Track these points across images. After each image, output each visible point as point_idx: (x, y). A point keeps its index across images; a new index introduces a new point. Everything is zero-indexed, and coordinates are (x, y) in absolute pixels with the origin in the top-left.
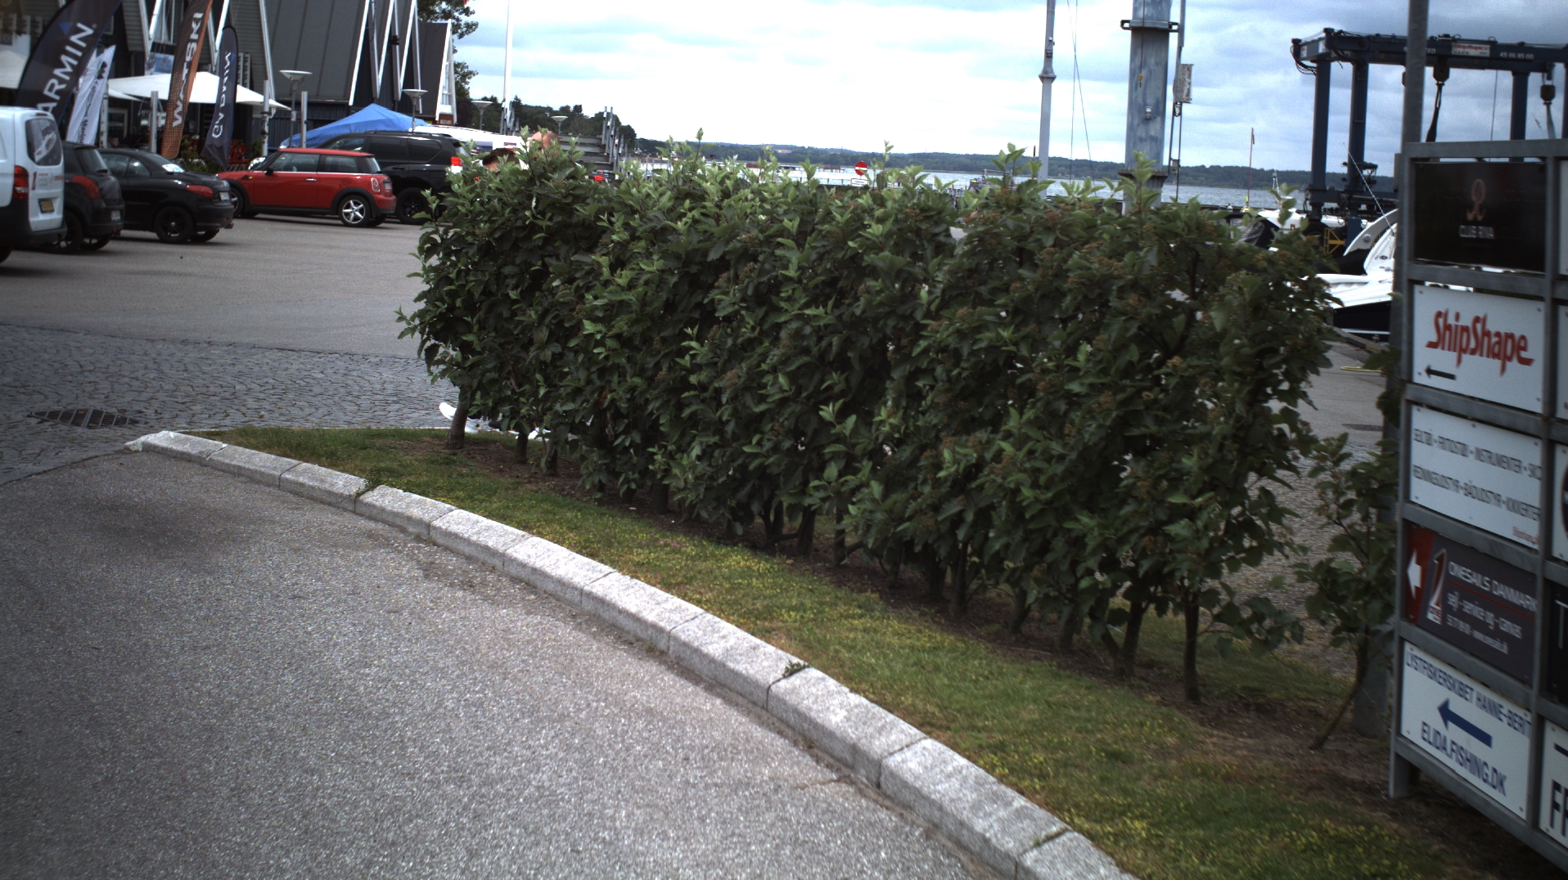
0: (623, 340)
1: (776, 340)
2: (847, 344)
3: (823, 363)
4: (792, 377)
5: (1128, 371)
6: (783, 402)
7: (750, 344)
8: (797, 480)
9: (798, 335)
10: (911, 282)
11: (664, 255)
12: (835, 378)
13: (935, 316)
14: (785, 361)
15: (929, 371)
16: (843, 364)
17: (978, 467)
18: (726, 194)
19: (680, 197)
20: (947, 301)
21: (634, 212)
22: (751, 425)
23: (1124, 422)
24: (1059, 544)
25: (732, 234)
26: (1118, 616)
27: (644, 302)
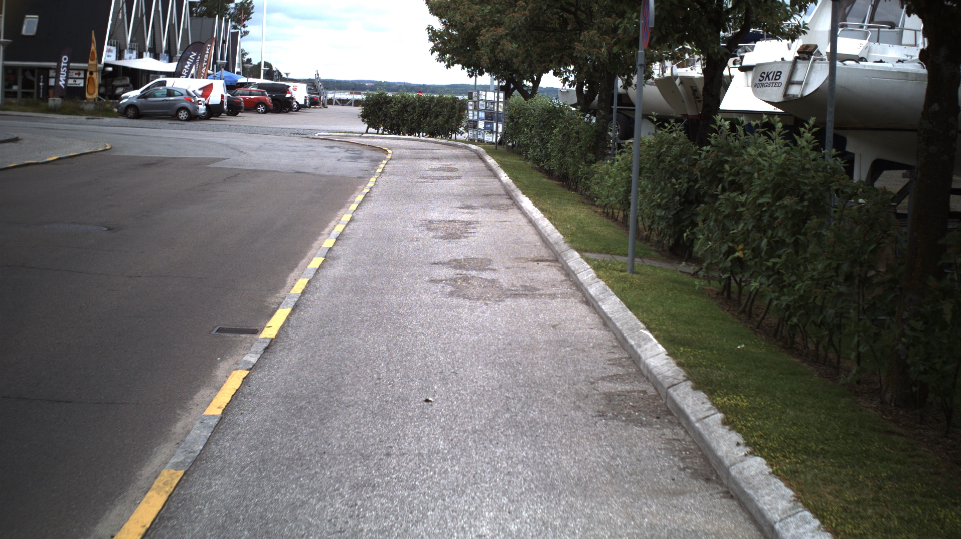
2: (424, 112)
5: (450, 111)
6: (417, 119)
7: (412, 114)
8: (418, 128)
9: (418, 112)
12: (422, 116)
14: (416, 115)
15: (432, 114)
17: (437, 122)
18: (408, 97)
21: (395, 101)
23: (449, 116)
24: (444, 128)
25: (409, 101)
26: (450, 135)
27: (398, 110)
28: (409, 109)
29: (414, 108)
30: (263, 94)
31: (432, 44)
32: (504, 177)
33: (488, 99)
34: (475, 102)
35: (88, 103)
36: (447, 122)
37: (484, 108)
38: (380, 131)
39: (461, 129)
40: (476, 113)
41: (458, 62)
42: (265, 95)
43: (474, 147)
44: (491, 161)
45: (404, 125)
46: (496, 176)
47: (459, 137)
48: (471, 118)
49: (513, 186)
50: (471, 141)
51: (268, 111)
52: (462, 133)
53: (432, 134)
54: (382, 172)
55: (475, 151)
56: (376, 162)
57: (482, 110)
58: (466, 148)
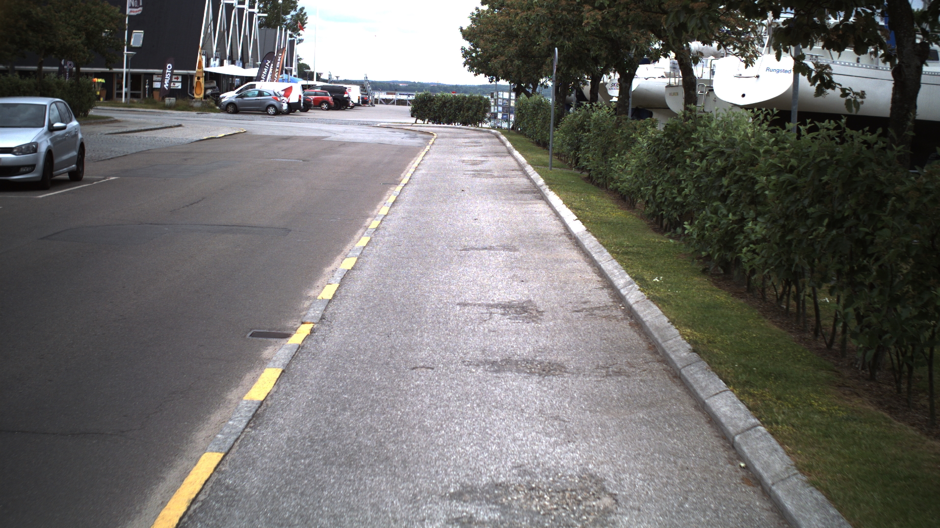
0: (437, 110)
1: (452, 108)
3: (456, 109)
4: (454, 111)
8: (454, 119)
10: (463, 102)
11: (441, 102)
17: (468, 115)
21: (437, 98)
22: (450, 115)
23: (477, 110)
24: (473, 118)
26: (477, 124)
27: (439, 106)
28: (447, 105)
29: (451, 105)
30: (326, 95)
31: (464, 60)
32: (509, 144)
33: (504, 97)
34: (495, 100)
35: (196, 101)
36: (475, 114)
37: (502, 104)
38: (426, 122)
39: (486, 119)
40: (496, 107)
41: (482, 72)
42: (328, 95)
43: (494, 131)
44: (503, 138)
45: (444, 117)
46: (504, 144)
47: (484, 125)
48: (492, 111)
49: (512, 148)
50: (493, 128)
51: (330, 108)
52: (486, 123)
53: (465, 124)
54: (433, 144)
55: (495, 134)
56: (428, 139)
57: (500, 105)
58: (489, 132)
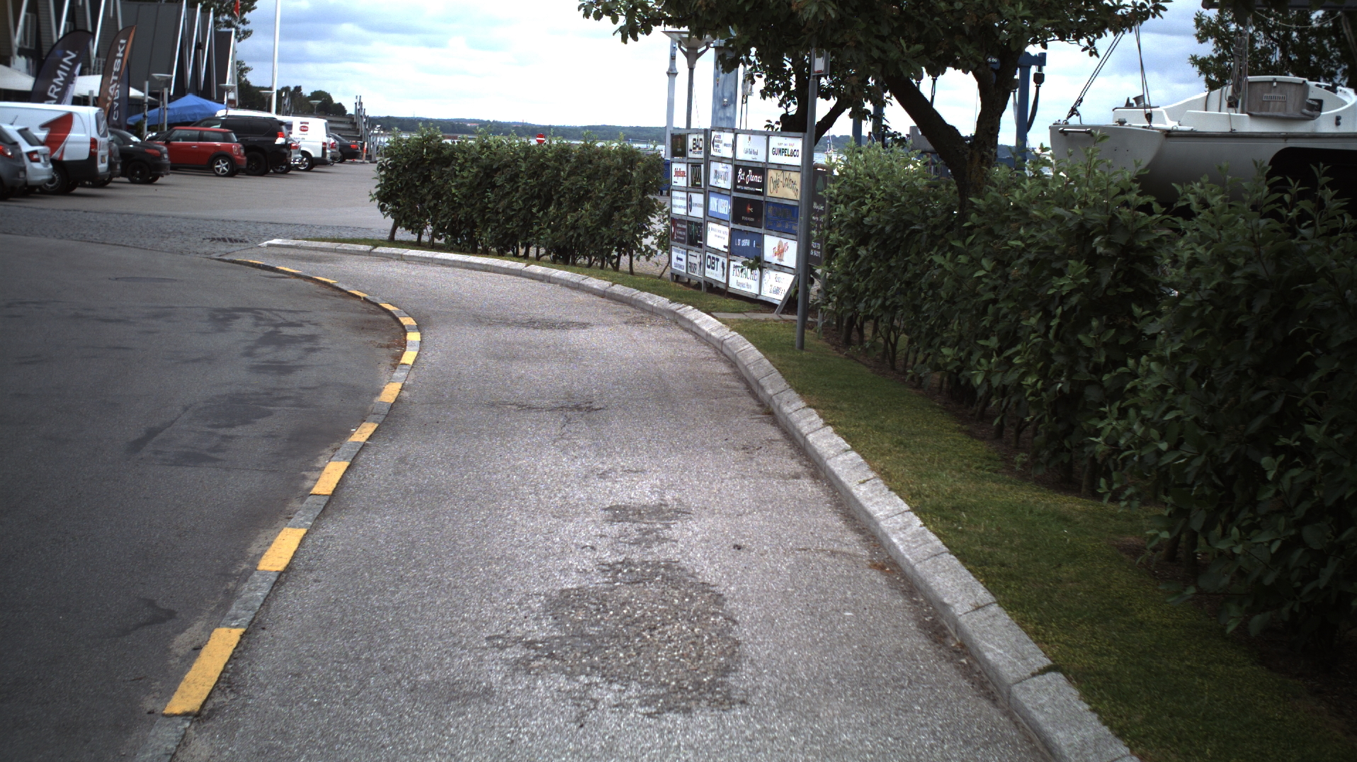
0: (465, 196)
1: (517, 191)
2: (540, 190)
3: (533, 197)
4: (524, 201)
5: (615, 190)
6: (520, 209)
7: (508, 193)
8: (524, 235)
9: (524, 189)
10: (559, 170)
11: (478, 167)
12: (536, 201)
13: (565, 179)
14: (519, 198)
15: (563, 196)
16: (539, 197)
17: (577, 221)
18: (498, 146)
19: (482, 147)
20: (569, 175)
21: (465, 153)
22: (509, 219)
23: (613, 203)
24: (598, 238)
25: (501, 159)
26: (614, 257)
27: (471, 183)
28: (499, 179)
29: (513, 179)
30: (226, 138)
33: (741, 155)
34: (695, 165)
36: (607, 220)
37: (726, 184)
38: (425, 238)
39: (648, 241)
40: (698, 198)
42: (229, 140)
45: (486, 222)
47: (641, 264)
52: (649, 253)
53: (563, 255)
57: (719, 192)
